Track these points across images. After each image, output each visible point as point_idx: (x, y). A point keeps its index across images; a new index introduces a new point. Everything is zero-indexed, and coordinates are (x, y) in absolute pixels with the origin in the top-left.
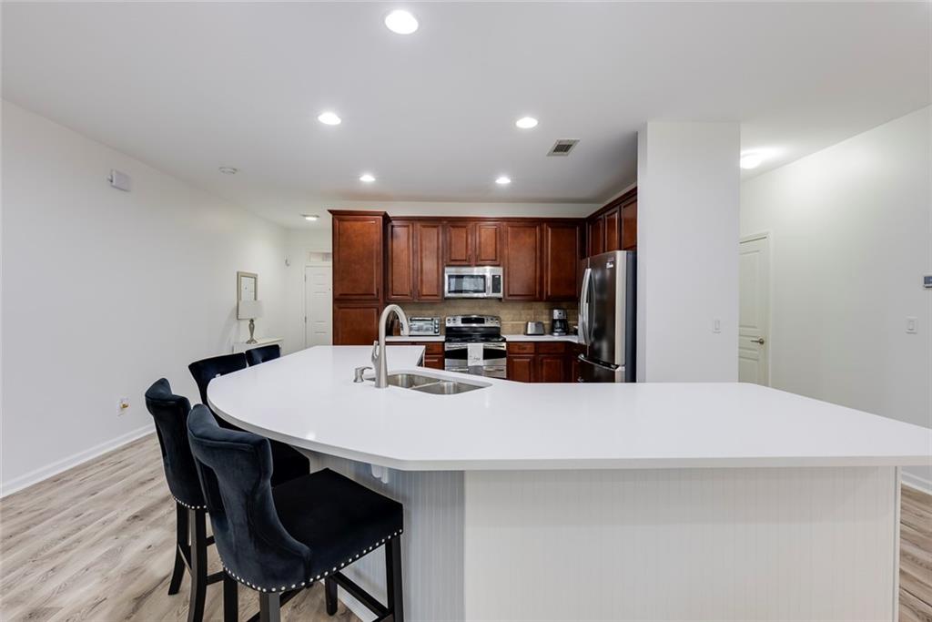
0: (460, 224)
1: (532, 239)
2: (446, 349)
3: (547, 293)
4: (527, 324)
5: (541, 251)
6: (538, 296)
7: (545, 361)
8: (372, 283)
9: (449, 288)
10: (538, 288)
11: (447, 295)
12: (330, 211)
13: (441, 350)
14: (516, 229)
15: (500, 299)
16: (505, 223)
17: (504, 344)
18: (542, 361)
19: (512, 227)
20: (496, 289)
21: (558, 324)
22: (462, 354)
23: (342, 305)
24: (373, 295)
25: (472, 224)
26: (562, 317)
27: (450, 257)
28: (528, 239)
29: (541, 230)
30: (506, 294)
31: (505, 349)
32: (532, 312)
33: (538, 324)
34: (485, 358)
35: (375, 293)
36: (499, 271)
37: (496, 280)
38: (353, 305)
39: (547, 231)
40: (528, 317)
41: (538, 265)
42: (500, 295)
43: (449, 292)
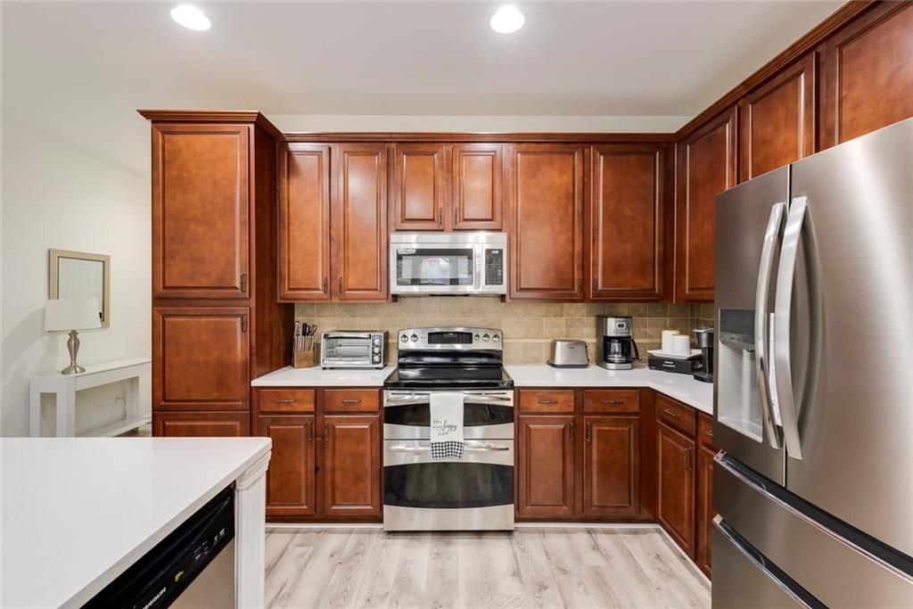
0: (424, 148)
1: (567, 178)
2: (386, 404)
3: (596, 286)
4: (553, 346)
5: (585, 202)
6: (576, 290)
7: (595, 428)
8: (231, 264)
9: (399, 274)
10: (577, 275)
11: (395, 289)
12: (146, 114)
13: (375, 406)
14: (532, 157)
15: (502, 297)
16: (511, 147)
17: (510, 394)
18: (589, 428)
19: (524, 153)
20: (493, 278)
21: (616, 346)
22: (419, 415)
23: (169, 310)
24: (236, 288)
25: (445, 149)
26: (622, 333)
27: (403, 213)
28: (558, 176)
29: (584, 160)
30: (514, 288)
31: (511, 404)
32: (562, 321)
33: (575, 344)
34: (467, 423)
35: (238, 284)
36: (500, 241)
37: (493, 258)
38: (192, 310)
39: (596, 163)
40: (555, 331)
41: (577, 230)
42: (502, 289)
43: (399, 283)
